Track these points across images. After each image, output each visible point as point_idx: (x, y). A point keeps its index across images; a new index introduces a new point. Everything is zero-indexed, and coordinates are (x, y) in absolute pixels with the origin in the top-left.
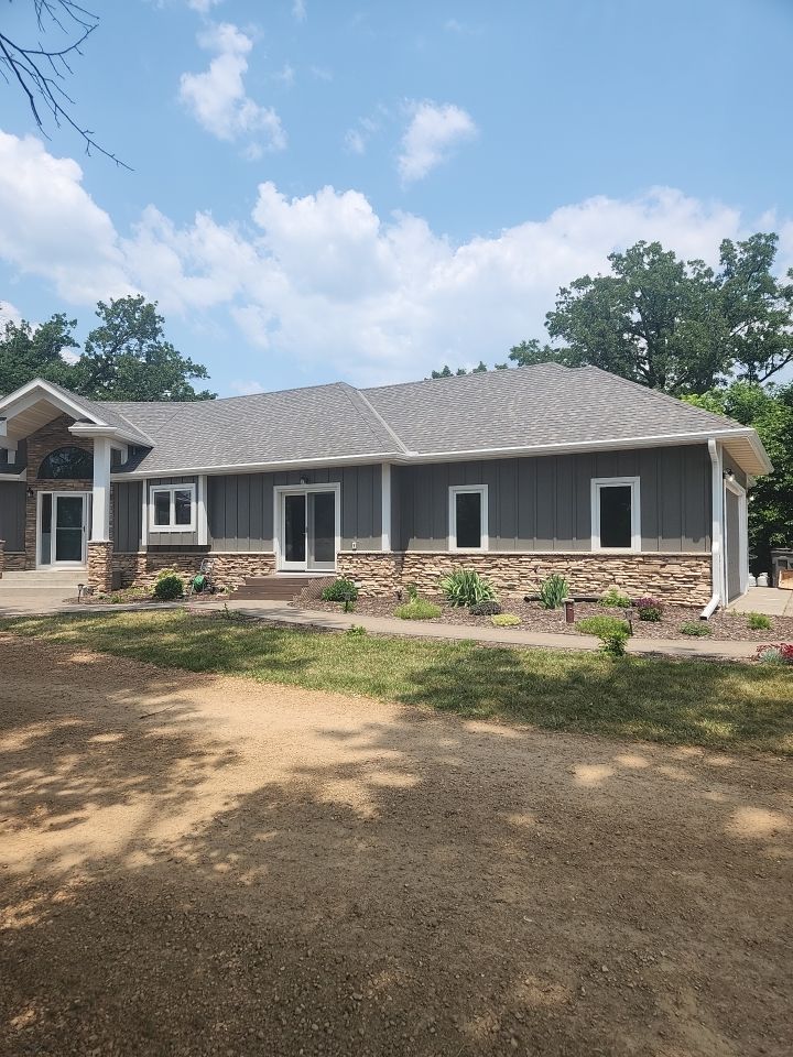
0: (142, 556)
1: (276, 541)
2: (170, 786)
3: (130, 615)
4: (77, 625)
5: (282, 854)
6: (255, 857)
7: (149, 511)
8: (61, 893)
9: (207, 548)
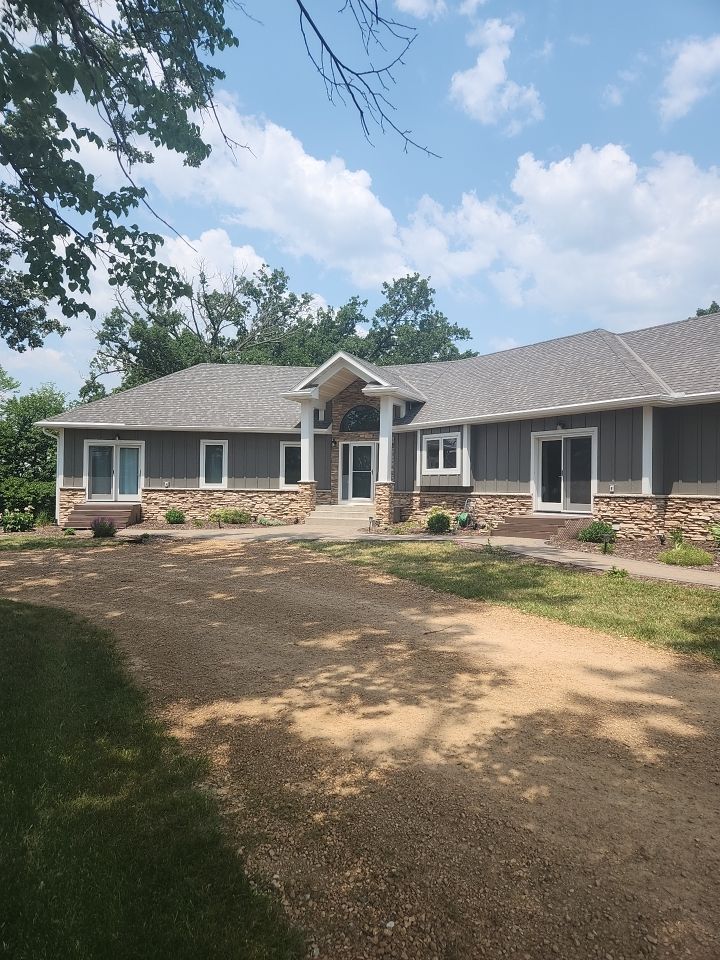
0: (416, 495)
1: (532, 483)
2: (454, 696)
3: (410, 545)
4: (370, 551)
5: (561, 779)
6: (534, 777)
7: (422, 456)
8: (374, 773)
9: (470, 489)
